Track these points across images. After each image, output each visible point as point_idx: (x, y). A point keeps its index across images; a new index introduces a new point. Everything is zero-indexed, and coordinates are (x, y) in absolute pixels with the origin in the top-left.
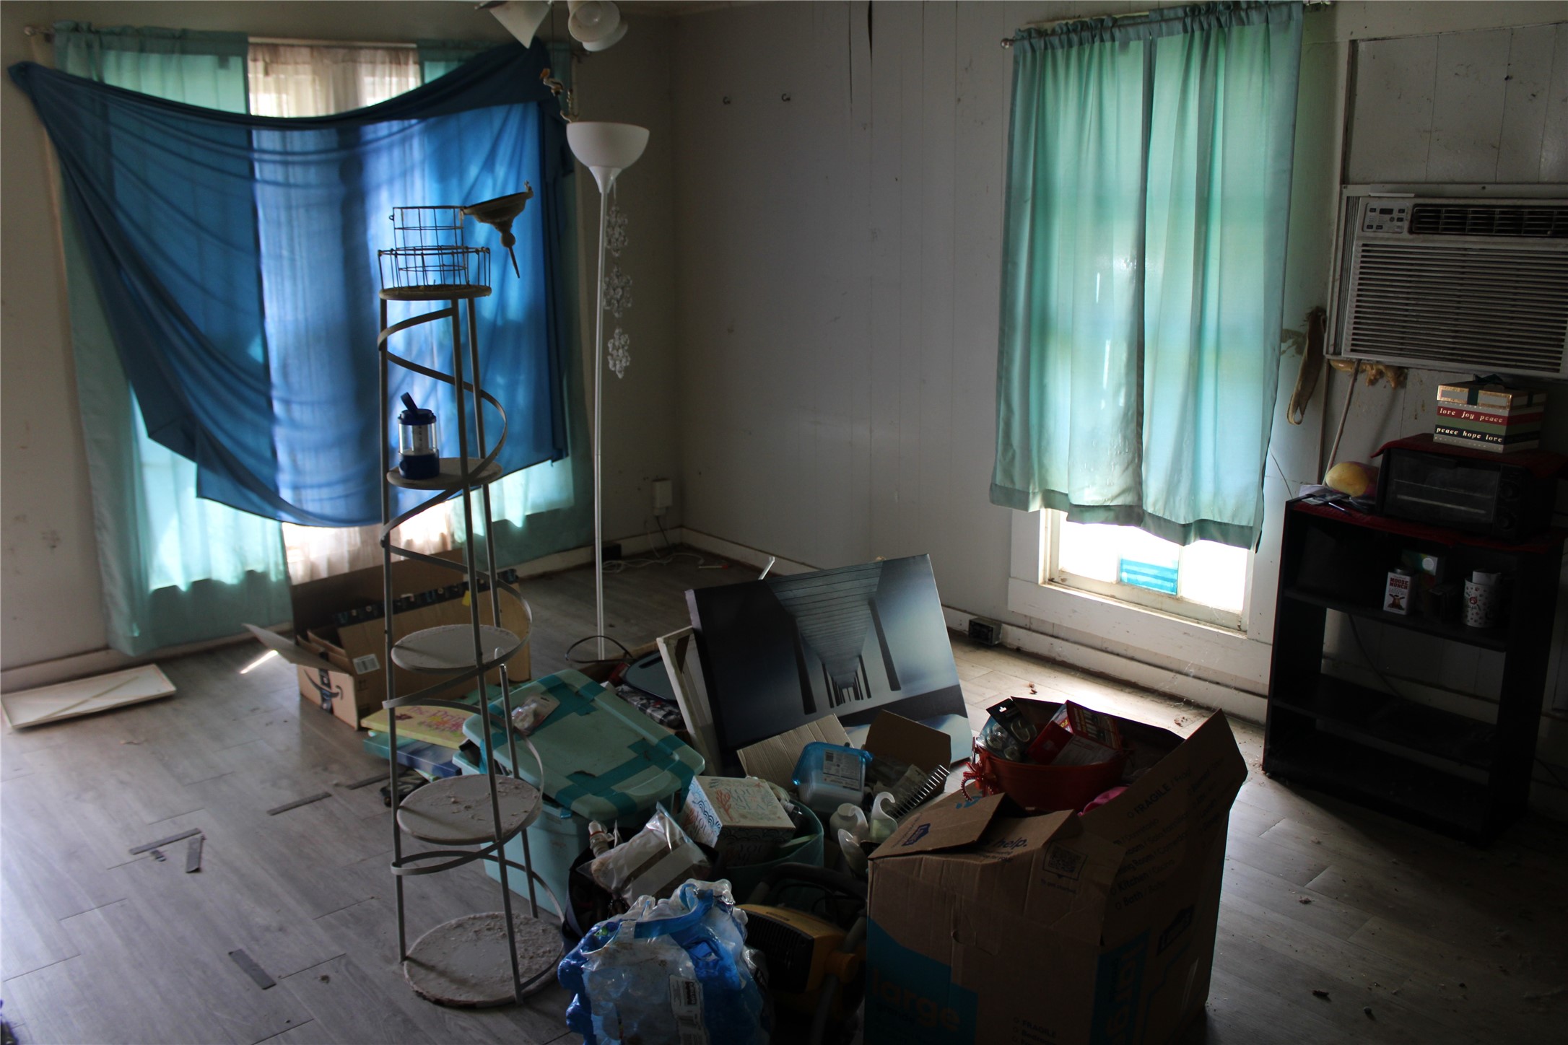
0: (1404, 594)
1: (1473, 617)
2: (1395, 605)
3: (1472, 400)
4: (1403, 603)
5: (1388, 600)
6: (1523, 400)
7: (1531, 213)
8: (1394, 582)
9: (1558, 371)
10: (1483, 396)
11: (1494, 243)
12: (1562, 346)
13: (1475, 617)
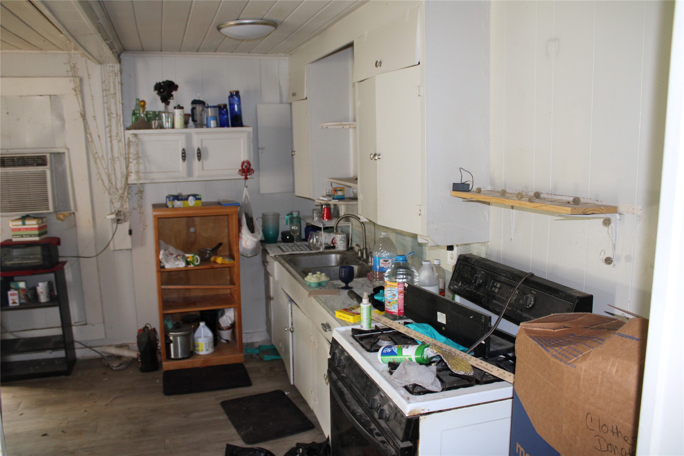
0: (16, 298)
1: (43, 298)
2: (14, 303)
3: (24, 224)
4: (17, 301)
5: (11, 302)
6: (40, 221)
7: (27, 159)
8: (12, 295)
9: (48, 210)
10: (28, 222)
11: (18, 170)
12: (48, 202)
13: (44, 298)
